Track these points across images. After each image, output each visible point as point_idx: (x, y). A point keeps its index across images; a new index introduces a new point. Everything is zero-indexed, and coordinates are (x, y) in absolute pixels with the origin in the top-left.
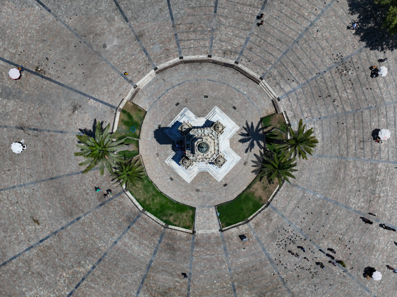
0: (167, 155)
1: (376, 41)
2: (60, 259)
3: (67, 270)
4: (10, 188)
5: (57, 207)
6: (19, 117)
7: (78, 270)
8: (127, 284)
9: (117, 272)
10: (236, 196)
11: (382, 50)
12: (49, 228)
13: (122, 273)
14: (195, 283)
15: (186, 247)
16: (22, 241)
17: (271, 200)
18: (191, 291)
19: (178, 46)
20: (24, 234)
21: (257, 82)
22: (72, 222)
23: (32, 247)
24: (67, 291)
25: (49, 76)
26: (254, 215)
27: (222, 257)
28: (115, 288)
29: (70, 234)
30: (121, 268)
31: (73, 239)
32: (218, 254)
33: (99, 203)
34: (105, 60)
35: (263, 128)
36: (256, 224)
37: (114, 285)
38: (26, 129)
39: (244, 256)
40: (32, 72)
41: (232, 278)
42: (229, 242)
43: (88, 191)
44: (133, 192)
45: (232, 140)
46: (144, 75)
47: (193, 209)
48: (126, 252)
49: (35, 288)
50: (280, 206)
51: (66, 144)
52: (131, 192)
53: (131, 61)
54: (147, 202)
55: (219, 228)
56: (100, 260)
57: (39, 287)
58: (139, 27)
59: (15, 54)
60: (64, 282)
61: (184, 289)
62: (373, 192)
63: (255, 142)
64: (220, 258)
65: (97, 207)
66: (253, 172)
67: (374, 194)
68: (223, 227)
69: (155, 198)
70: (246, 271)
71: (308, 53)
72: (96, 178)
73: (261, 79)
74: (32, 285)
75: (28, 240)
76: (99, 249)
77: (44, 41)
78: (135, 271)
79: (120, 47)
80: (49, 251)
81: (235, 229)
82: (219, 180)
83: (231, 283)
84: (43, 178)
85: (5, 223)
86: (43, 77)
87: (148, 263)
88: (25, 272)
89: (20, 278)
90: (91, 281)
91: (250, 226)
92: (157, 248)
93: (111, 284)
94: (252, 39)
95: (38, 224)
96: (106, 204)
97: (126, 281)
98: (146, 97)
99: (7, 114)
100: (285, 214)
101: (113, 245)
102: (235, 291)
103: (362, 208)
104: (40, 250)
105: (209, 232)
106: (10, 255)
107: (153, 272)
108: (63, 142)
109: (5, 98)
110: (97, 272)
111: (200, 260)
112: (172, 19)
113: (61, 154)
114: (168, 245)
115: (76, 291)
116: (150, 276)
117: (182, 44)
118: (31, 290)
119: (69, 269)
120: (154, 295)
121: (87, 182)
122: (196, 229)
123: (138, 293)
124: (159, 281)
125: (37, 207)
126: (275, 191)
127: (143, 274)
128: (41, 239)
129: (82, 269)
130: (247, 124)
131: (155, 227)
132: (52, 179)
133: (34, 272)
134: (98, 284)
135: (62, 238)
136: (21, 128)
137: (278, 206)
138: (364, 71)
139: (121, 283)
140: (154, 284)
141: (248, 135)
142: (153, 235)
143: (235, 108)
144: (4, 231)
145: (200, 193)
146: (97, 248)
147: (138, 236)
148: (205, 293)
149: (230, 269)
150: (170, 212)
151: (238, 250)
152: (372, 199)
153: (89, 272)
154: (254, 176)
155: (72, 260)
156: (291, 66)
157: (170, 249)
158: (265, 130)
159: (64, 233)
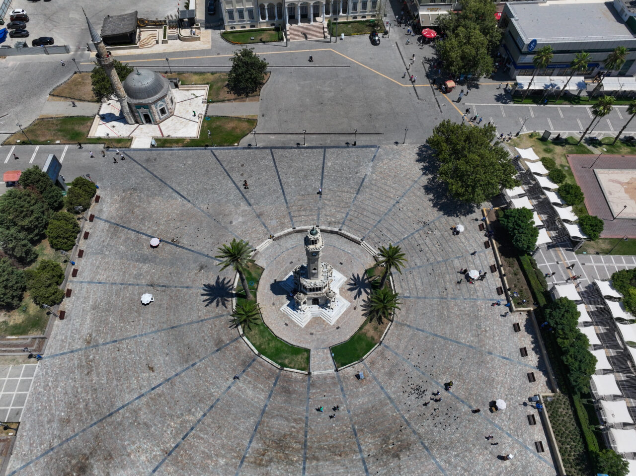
0: (283, 304)
1: (451, 210)
2: (170, 407)
3: (175, 419)
4: (131, 338)
5: (173, 353)
6: (151, 276)
7: (187, 418)
8: (238, 432)
9: (228, 419)
10: (348, 337)
11: (457, 216)
12: (163, 375)
13: (234, 420)
14: (313, 428)
15: (302, 389)
16: (133, 389)
17: (383, 339)
18: (308, 437)
19: (292, 220)
20: (137, 381)
21: (358, 243)
22: (188, 368)
23: (143, 395)
24: (173, 443)
25: (182, 245)
26: (368, 354)
27: (339, 398)
28: (226, 438)
29: (183, 380)
30: (233, 414)
31: (186, 386)
32: (335, 396)
33: (216, 349)
34: (231, 232)
35: (368, 278)
36: (371, 363)
37: (224, 433)
38: (155, 286)
39: (363, 396)
40: (168, 243)
41: (351, 420)
42: (346, 382)
43: (206, 338)
44: (250, 337)
45: (341, 289)
46: (263, 241)
47: (308, 351)
48: (240, 397)
49: (139, 440)
50: (392, 344)
51: (190, 297)
52: (247, 337)
53: (252, 232)
54: (263, 347)
55: (334, 368)
56: (212, 407)
57: (143, 439)
58: (259, 209)
59: (156, 231)
60: (171, 433)
61: (300, 436)
62: (479, 326)
63: (362, 290)
64: (338, 399)
65: (213, 353)
66: (363, 315)
67: (480, 329)
68: (339, 367)
69: (270, 342)
70: (367, 412)
71: (398, 221)
72: (215, 326)
73: (362, 240)
74: (136, 437)
75: (140, 389)
76: (212, 395)
77: (181, 221)
78: (248, 417)
79: (244, 223)
80: (160, 399)
81: (351, 368)
82: (332, 324)
83: (351, 426)
84: (164, 328)
85: (120, 371)
86: (177, 246)
87: (262, 408)
88: (131, 423)
89: (124, 430)
90: (200, 430)
91: (365, 365)
92: (272, 391)
93: (221, 434)
94: (351, 213)
95: (153, 371)
96: (223, 350)
97: (238, 429)
98: (264, 259)
99: (141, 275)
100: (398, 352)
101: (227, 390)
102: (356, 435)
103: (472, 342)
104: (150, 398)
105: (324, 372)
106: (119, 404)
107: (267, 417)
108: (188, 296)
109: (141, 263)
110: (208, 420)
111: (317, 402)
112: (287, 203)
113: (184, 306)
114: (283, 387)
115: (183, 442)
116: (264, 422)
117: (294, 219)
118: (134, 443)
119: (178, 417)
120: (267, 443)
121: (205, 329)
122: (311, 371)
123: (250, 442)
124: (273, 428)
125: (155, 354)
126: (386, 331)
127: (257, 420)
128: (153, 386)
129: (192, 418)
130: (353, 275)
131: (270, 370)
132: (173, 328)
133: (140, 422)
134: (207, 434)
135: (175, 385)
136: (151, 285)
137: (391, 344)
138: (446, 231)
139: (232, 431)
140: (268, 431)
141: (355, 284)
142: (268, 378)
143: (341, 264)
144: (117, 380)
145: (314, 336)
146: (210, 394)
147: (252, 380)
148: (324, 438)
149: (349, 412)
150: (285, 355)
151: (355, 390)
152: (479, 333)
153: (199, 421)
154: (364, 318)
155: (182, 407)
156: (386, 230)
157: (285, 392)
158: (370, 280)
159: (178, 379)
